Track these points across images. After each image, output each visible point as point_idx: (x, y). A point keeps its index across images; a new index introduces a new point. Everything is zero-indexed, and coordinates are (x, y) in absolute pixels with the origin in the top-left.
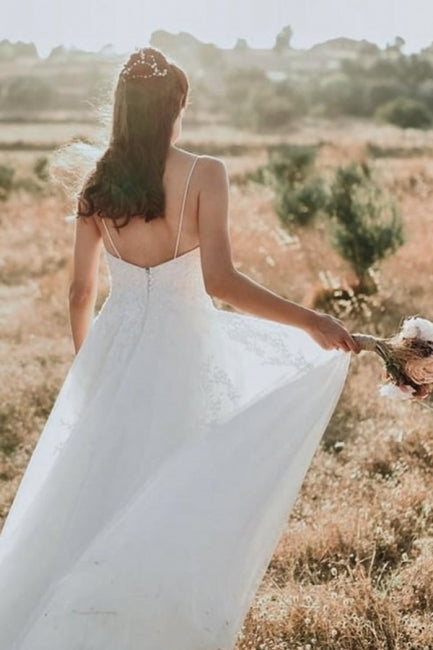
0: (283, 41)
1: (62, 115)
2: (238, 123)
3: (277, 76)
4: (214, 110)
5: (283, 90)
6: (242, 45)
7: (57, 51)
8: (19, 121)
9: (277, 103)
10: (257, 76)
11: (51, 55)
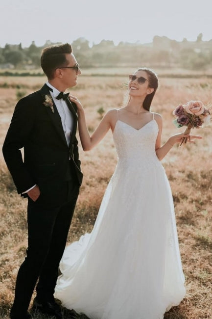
0: (200, 38)
1: (124, 65)
2: (185, 67)
3: (198, 51)
4: (176, 62)
5: (200, 55)
6: (185, 40)
7: (121, 43)
8: (111, 67)
9: (198, 60)
10: (191, 51)
11: (119, 45)
